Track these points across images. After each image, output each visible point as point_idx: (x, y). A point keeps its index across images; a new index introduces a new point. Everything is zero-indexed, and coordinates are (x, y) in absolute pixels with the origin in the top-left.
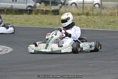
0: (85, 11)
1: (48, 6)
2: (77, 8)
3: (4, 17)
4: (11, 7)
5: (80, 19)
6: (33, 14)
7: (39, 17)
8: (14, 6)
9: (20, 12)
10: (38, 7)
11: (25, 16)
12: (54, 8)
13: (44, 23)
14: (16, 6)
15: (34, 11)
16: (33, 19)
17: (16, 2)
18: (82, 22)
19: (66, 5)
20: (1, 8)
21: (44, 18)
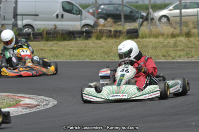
0: (185, 29)
1: (120, 23)
2: (171, 24)
3: (42, 45)
4: (54, 27)
5: (176, 44)
6: (94, 39)
7: (104, 44)
8: (59, 25)
9: (71, 35)
10: (102, 25)
11: (79, 43)
12: (129, 26)
14: (62, 25)
15: (96, 32)
16: (94, 47)
17: (62, 19)
18: (180, 48)
19: (150, 20)
20: (38, 30)
21: (113, 44)
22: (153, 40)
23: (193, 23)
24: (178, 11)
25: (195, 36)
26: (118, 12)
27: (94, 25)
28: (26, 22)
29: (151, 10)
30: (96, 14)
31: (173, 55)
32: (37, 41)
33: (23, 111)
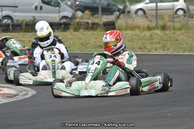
0: (161, 23)
1: (97, 16)
2: (147, 17)
3: (21, 36)
4: (32, 19)
5: (152, 36)
6: (71, 31)
7: (81, 36)
8: (38, 17)
10: (79, 18)
11: (57, 34)
12: (106, 18)
13: (89, 45)
14: (41, 17)
15: (74, 24)
17: (41, 11)
18: (156, 41)
19: (126, 13)
20: (17, 21)
21: (90, 36)
22: (129, 32)
23: (169, 16)
24: (154, 5)
25: (170, 29)
26: (96, 5)
27: (72, 17)
28: (5, 13)
29: (127, 4)
30: (74, 7)
31: (149, 48)
32: (16, 32)
33: (2, 100)
